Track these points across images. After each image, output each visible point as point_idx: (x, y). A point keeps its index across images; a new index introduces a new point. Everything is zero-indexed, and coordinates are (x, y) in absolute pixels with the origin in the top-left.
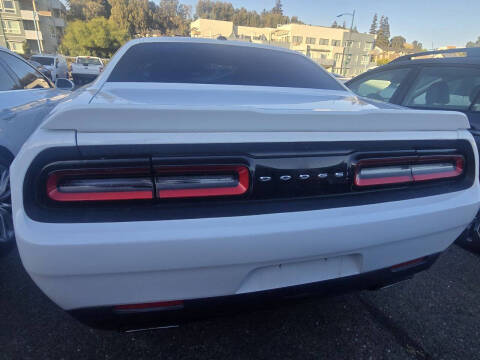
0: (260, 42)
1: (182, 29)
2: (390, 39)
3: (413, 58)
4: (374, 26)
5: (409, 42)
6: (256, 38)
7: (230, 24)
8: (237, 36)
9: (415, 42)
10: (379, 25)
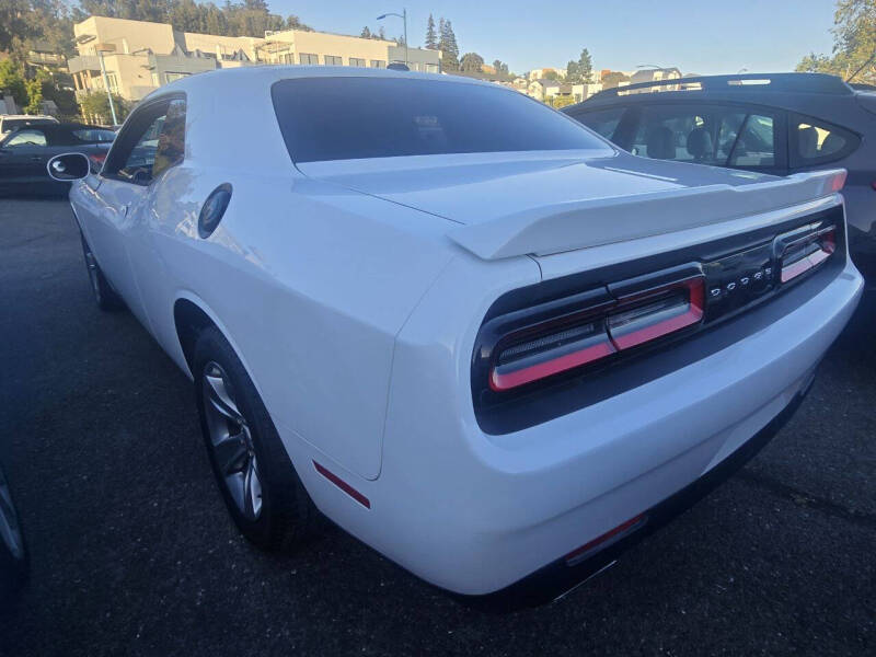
0: (237, 64)
1: (53, 37)
2: (459, 58)
3: (620, 94)
4: (431, 36)
5: (488, 64)
6: (227, 57)
7: (166, 29)
8: (188, 54)
9: (497, 63)
10: (439, 35)
